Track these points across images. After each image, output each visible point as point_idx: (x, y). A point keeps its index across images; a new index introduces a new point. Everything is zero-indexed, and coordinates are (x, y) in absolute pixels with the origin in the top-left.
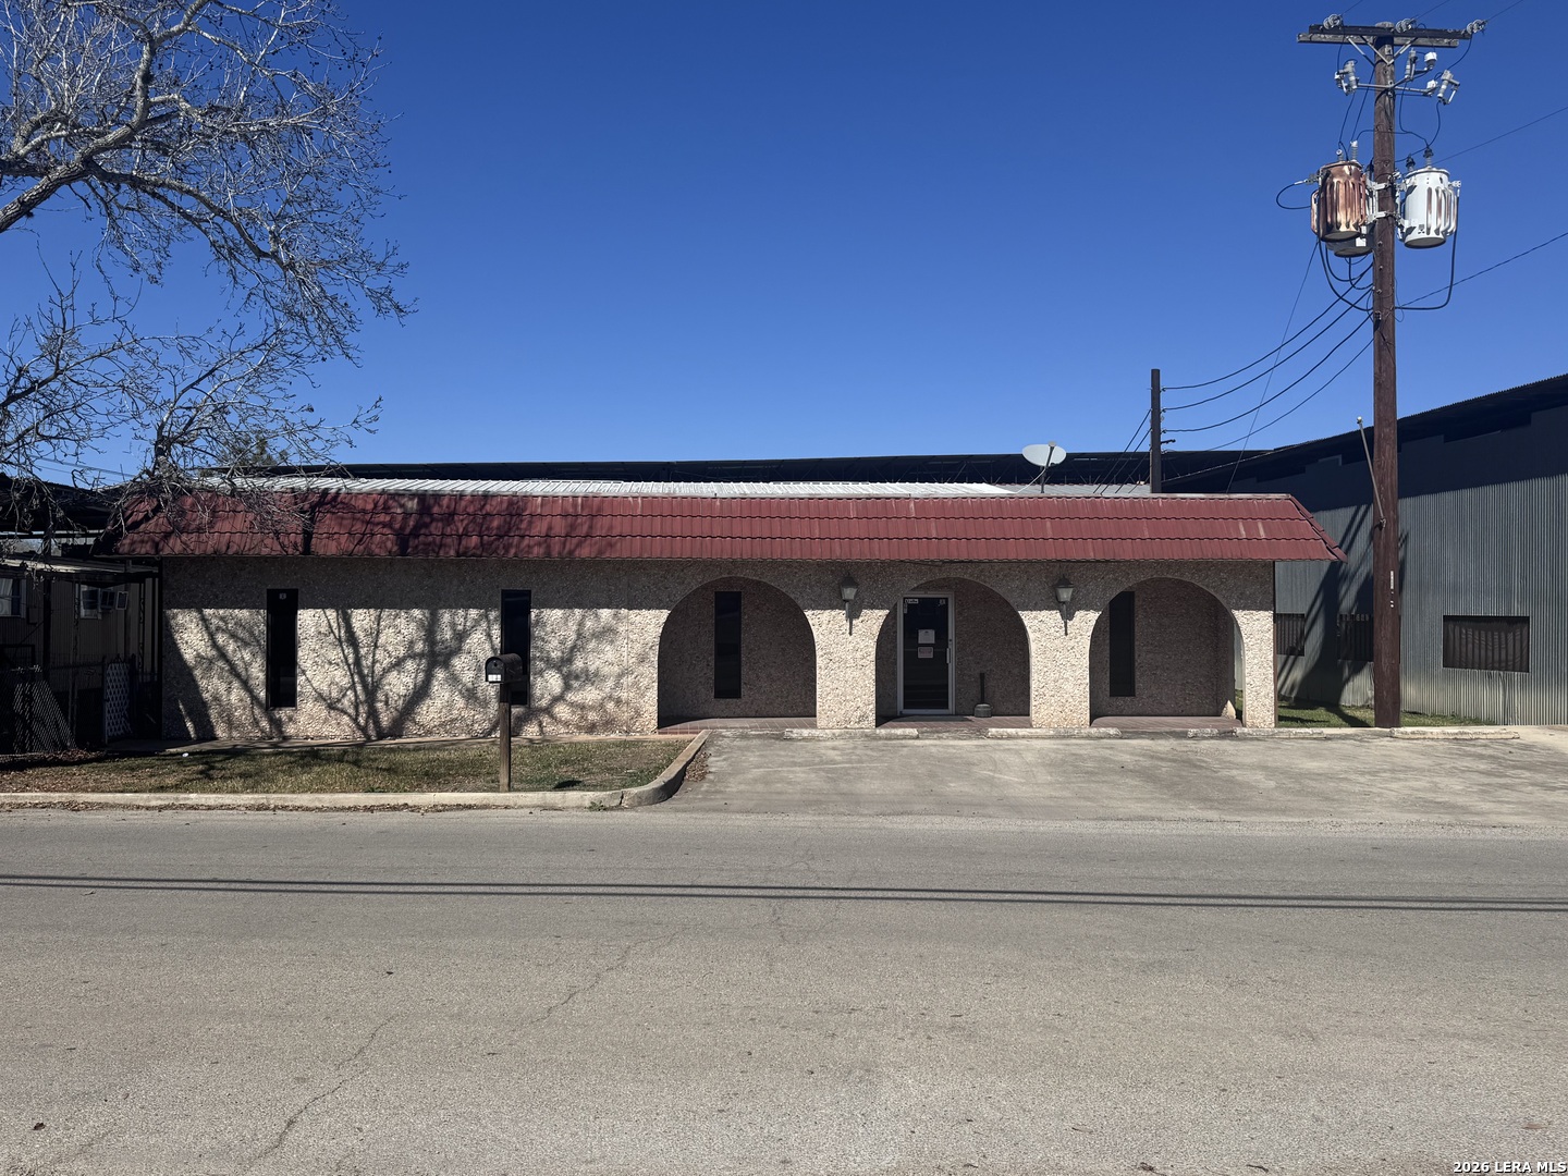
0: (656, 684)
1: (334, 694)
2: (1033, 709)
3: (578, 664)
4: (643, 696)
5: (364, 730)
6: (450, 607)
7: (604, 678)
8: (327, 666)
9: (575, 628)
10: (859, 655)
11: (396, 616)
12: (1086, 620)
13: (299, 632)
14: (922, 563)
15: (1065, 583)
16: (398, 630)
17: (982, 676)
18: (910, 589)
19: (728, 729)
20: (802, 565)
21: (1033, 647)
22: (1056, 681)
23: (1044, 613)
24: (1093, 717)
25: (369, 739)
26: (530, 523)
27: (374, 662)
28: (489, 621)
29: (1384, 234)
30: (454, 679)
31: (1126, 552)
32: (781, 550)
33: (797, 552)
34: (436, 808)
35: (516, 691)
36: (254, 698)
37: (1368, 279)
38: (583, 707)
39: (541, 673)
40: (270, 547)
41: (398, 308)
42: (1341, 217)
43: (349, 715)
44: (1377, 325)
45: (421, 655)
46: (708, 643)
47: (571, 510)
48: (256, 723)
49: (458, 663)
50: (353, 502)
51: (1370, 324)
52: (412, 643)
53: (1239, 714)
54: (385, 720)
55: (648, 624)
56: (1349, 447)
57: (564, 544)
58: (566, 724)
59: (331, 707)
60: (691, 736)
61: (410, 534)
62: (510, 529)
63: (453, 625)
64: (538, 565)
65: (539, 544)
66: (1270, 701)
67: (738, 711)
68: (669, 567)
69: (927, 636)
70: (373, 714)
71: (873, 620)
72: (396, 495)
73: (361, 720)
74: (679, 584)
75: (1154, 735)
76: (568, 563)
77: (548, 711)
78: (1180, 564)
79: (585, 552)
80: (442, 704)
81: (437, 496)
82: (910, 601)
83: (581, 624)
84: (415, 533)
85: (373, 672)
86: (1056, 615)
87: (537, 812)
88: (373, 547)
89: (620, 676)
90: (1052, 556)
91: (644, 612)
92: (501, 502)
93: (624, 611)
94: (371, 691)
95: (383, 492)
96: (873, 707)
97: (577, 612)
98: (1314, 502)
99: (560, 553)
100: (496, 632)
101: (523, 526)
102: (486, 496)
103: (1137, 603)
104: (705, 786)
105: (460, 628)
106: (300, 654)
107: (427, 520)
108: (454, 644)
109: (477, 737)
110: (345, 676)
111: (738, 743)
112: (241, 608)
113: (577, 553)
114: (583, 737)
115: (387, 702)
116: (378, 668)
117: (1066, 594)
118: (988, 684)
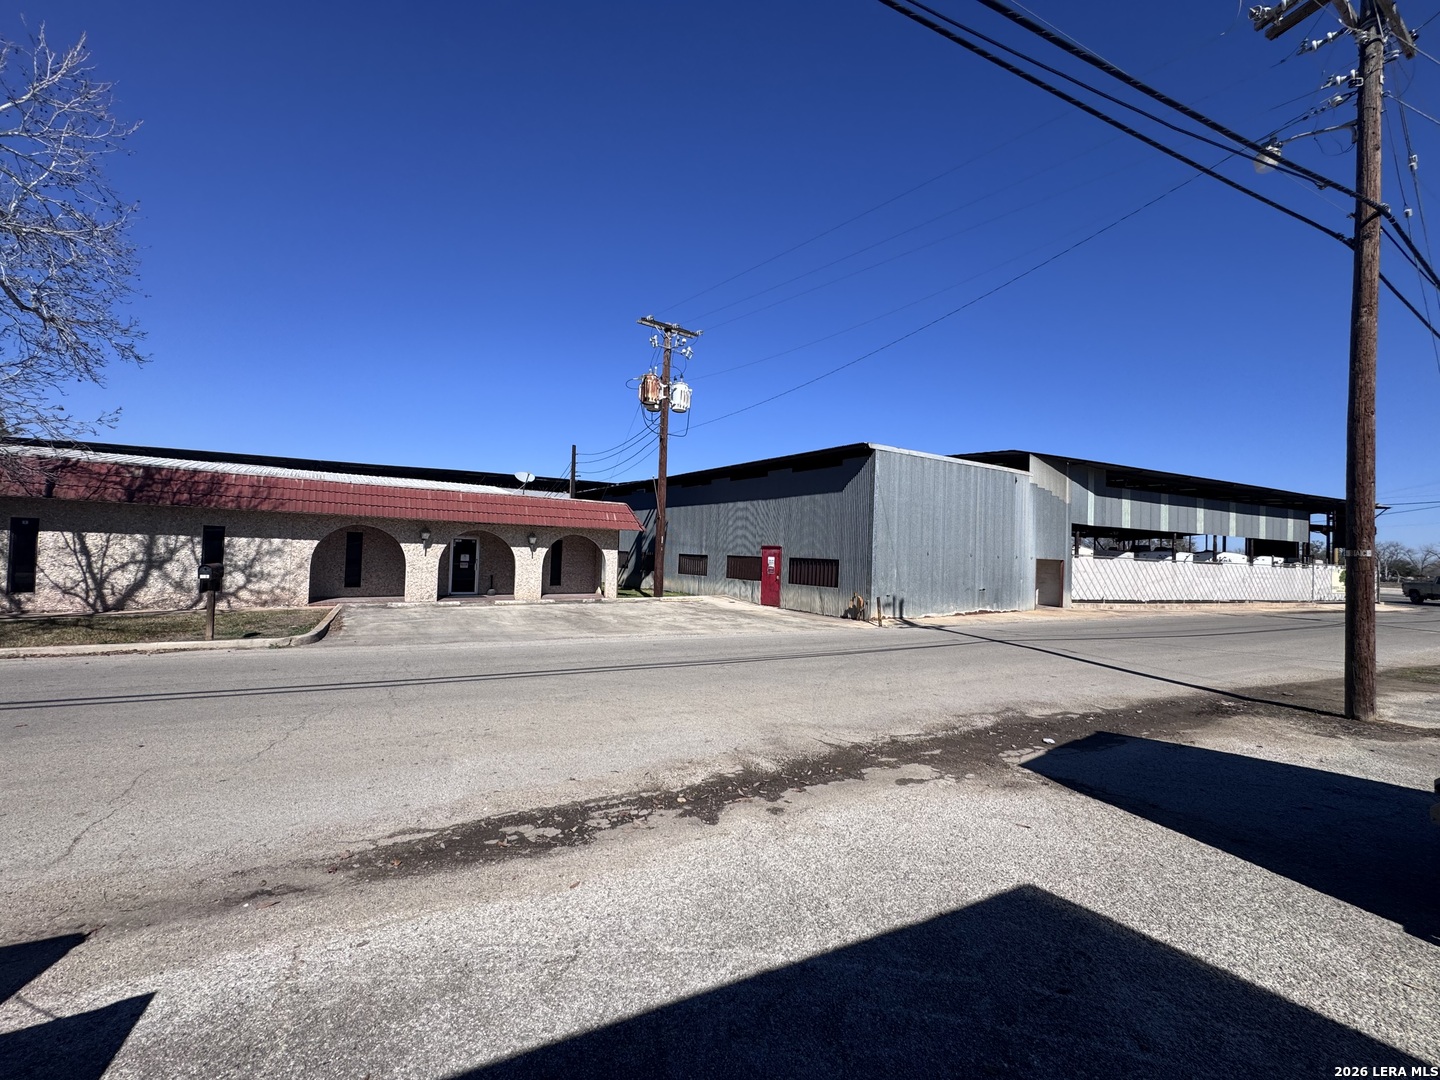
0: (308, 580)
1: (69, 585)
2: (515, 591)
3: (257, 569)
4: (300, 586)
5: (93, 606)
6: (165, 534)
7: (274, 576)
8: (63, 567)
9: (255, 548)
10: (429, 566)
11: (122, 538)
12: (542, 552)
13: (39, 546)
14: (465, 523)
15: (534, 536)
16: (126, 546)
17: (492, 576)
18: (458, 535)
19: (354, 603)
20: (400, 521)
21: (517, 564)
22: (526, 579)
23: (523, 548)
24: (542, 594)
25: (97, 611)
26: (227, 488)
27: (103, 565)
28: (193, 543)
29: (665, 404)
30: (166, 576)
31: (561, 523)
32: (387, 513)
33: (397, 514)
34: (158, 651)
37: (659, 421)
38: (259, 592)
39: (230, 573)
40: (16, 491)
41: (137, 358)
42: (650, 395)
43: (81, 597)
44: (661, 439)
45: (141, 562)
46: (342, 558)
47: (256, 483)
49: (169, 567)
50: (90, 467)
51: (658, 439)
52: (134, 555)
53: (603, 592)
54: (111, 600)
55: (307, 547)
56: (648, 485)
57: (250, 502)
58: (247, 602)
59: (66, 592)
60: (332, 607)
61: (136, 490)
62: (211, 492)
63: (166, 545)
64: (230, 513)
65: (232, 501)
66: (615, 587)
67: (358, 594)
68: (319, 518)
69: (465, 558)
70: (101, 596)
71: (438, 549)
72: (127, 466)
73: (91, 601)
74: (326, 527)
75: (569, 602)
76: (252, 513)
77: (234, 594)
78: (582, 529)
79: (265, 507)
80: (156, 589)
81: (159, 469)
82: (457, 541)
83: (260, 546)
84: (140, 489)
85: (102, 571)
86: (528, 549)
87: (233, 651)
88: (106, 496)
89: (285, 575)
90: (528, 523)
91: (302, 541)
92: (206, 476)
93: (289, 540)
94: (100, 584)
95: (116, 463)
96: (436, 591)
97: (257, 540)
98: (635, 507)
99: (247, 507)
100: (199, 550)
101: (222, 490)
102: (195, 472)
103: (564, 545)
104: (342, 633)
105: (172, 546)
106: (39, 559)
107: (150, 482)
108: (166, 556)
109: (182, 610)
110: (78, 573)
111: (360, 610)
113: (259, 508)
114: (259, 609)
115: (112, 589)
116: (106, 569)
117: (533, 540)
118: (495, 580)
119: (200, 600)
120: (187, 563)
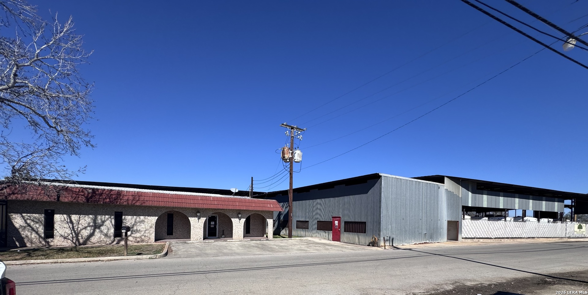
0: (154, 232)
1: (66, 235)
2: (233, 236)
3: (135, 228)
4: (151, 235)
5: (75, 243)
6: (100, 215)
7: (142, 231)
8: (64, 228)
9: (134, 220)
10: (200, 227)
11: (85, 217)
12: (243, 220)
13: (55, 220)
14: (213, 209)
15: (240, 214)
16: (86, 220)
17: (223, 230)
18: (210, 214)
19: (173, 241)
20: (189, 208)
21: (234, 225)
22: (237, 231)
23: (236, 219)
24: (244, 237)
25: (76, 245)
26: (123, 196)
27: (78, 227)
28: (111, 218)
29: (291, 159)
30: (101, 232)
31: (250, 209)
32: (184, 205)
33: (188, 206)
34: (108, 260)
35: (117, 234)
36: (40, 236)
37: (289, 166)
38: (136, 238)
40: (45, 199)
42: (286, 156)
43: (70, 240)
44: (290, 174)
45: (92, 226)
46: (165, 224)
47: (134, 195)
48: (41, 242)
49: (102, 228)
50: (72, 189)
51: (289, 174)
52: (89, 223)
53: (267, 237)
54: (81, 241)
55: (153, 220)
56: (285, 193)
57: (132, 202)
58: (132, 241)
59: (65, 238)
60: (167, 243)
61: (90, 198)
62: (118, 198)
63: (101, 219)
64: (125, 206)
65: (125, 202)
66: (272, 234)
67: (172, 238)
68: (158, 208)
69: (213, 223)
70: (78, 240)
71: (203, 220)
72: (86, 188)
73: (74, 241)
74: (160, 211)
75: (256, 240)
76: (133, 206)
78: (259, 211)
79: (138, 204)
80: (98, 237)
81: (98, 190)
82: (209, 216)
83: (136, 219)
84: (91, 197)
85: (78, 230)
86: (238, 219)
87: (136, 260)
88: (79, 200)
89: (146, 231)
90: (238, 209)
91: (152, 217)
92: (115, 192)
93: (147, 217)
94: (77, 235)
95: (82, 188)
96: (203, 236)
97: (135, 217)
98: (279, 201)
99: (131, 204)
100: (113, 221)
101: (121, 197)
102: (111, 190)
103: (251, 218)
104: (173, 253)
105: (103, 220)
106: (55, 225)
107: (95, 195)
108: (101, 223)
109: (107, 245)
110: (69, 231)
111: (176, 244)
112: (36, 214)
113: (135, 204)
114: (136, 244)
115: (82, 237)
116: (79, 229)
117: (240, 216)
118: (224, 232)
119: (114, 241)
120: (109, 226)
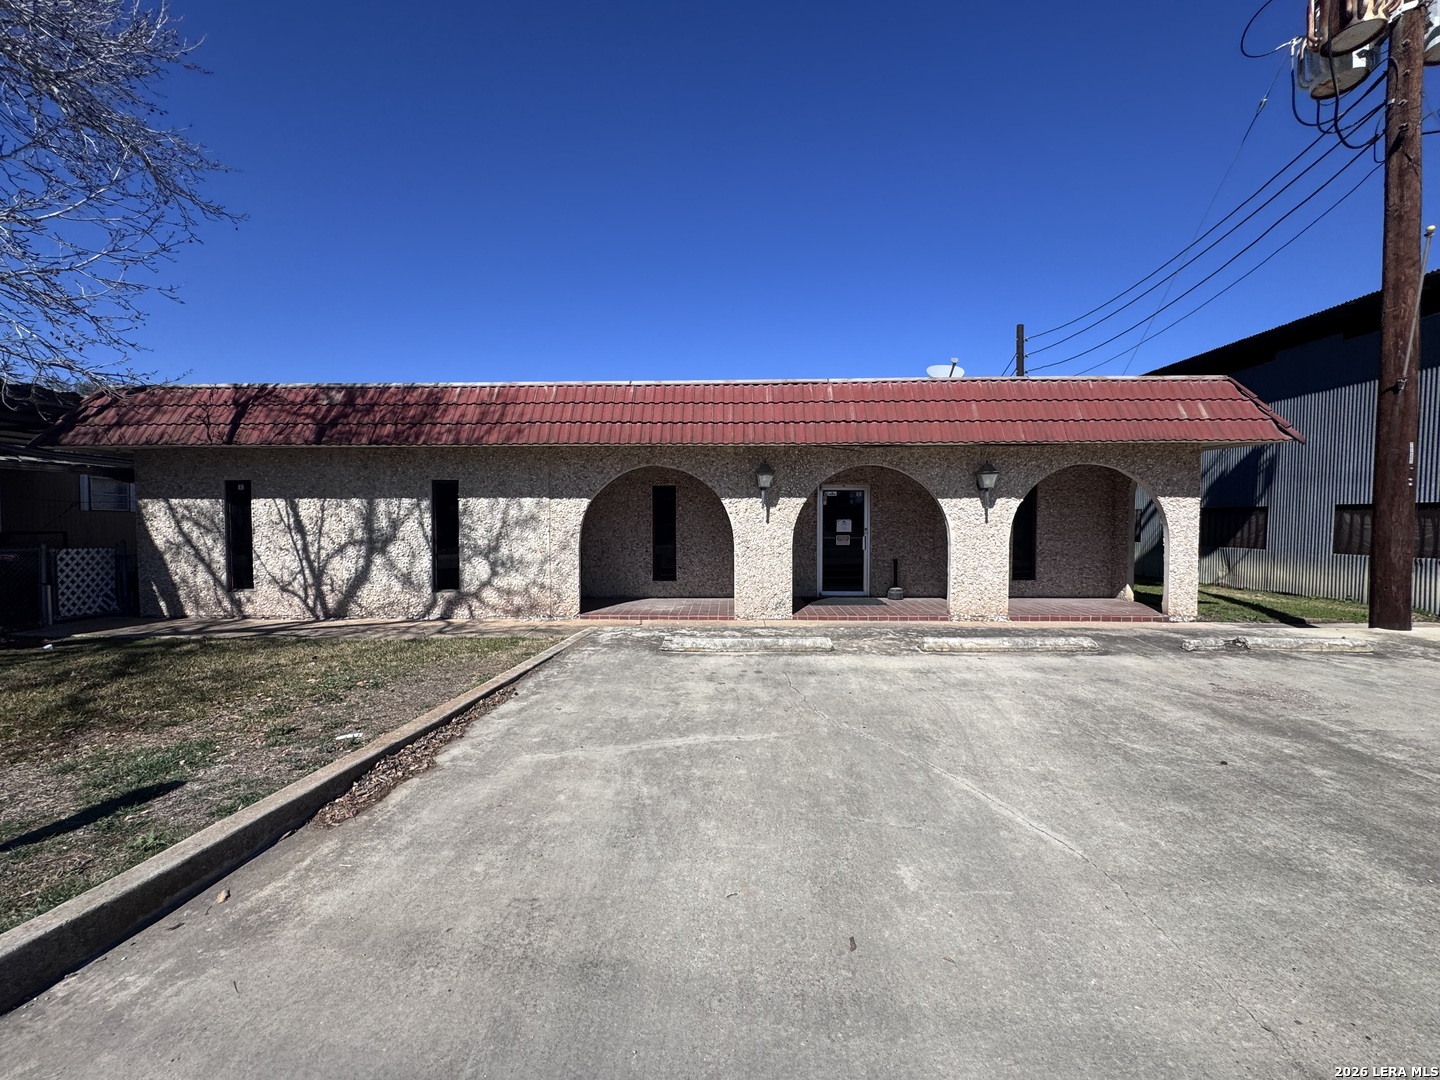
0: (577, 571)
1: (286, 578)
2: (951, 596)
3: (504, 551)
4: (565, 582)
5: (312, 610)
6: (385, 497)
7: (529, 565)
8: (278, 551)
9: (500, 516)
10: (776, 543)
11: (338, 506)
12: (1007, 508)
13: (253, 520)
15: (989, 468)
16: (339, 519)
17: (895, 561)
21: (952, 535)
22: (975, 569)
23: (965, 500)
24: (1009, 601)
25: (318, 618)
26: (445, 410)
27: (319, 549)
28: (420, 510)
30: (391, 565)
35: (446, 575)
36: (217, 580)
38: (509, 592)
39: (469, 559)
40: (197, 436)
43: (299, 597)
45: (361, 542)
47: (487, 398)
48: (219, 603)
49: (393, 550)
50: (286, 395)
52: (352, 531)
54: (331, 601)
55: (571, 511)
57: (474, 430)
58: (494, 608)
59: (284, 589)
61: (328, 424)
62: (423, 419)
63: (388, 514)
68: (589, 457)
69: (844, 526)
70: (320, 596)
71: (790, 508)
73: (310, 602)
74: (599, 473)
77: (476, 595)
79: (494, 438)
80: (379, 588)
81: (366, 389)
83: (505, 513)
84: (334, 423)
85: (319, 558)
86: (977, 502)
89: (543, 563)
91: (565, 500)
92: (422, 393)
93: (546, 500)
94: (318, 575)
97: (503, 502)
99: (467, 440)
100: (428, 520)
101: (438, 414)
105: (395, 516)
106: (255, 540)
107: (349, 410)
108: (389, 531)
109: (412, 620)
110: (294, 561)
112: (202, 498)
115: (332, 585)
116: (323, 554)
117: (989, 481)
118: (902, 569)
119: (433, 603)
120: (414, 544)
